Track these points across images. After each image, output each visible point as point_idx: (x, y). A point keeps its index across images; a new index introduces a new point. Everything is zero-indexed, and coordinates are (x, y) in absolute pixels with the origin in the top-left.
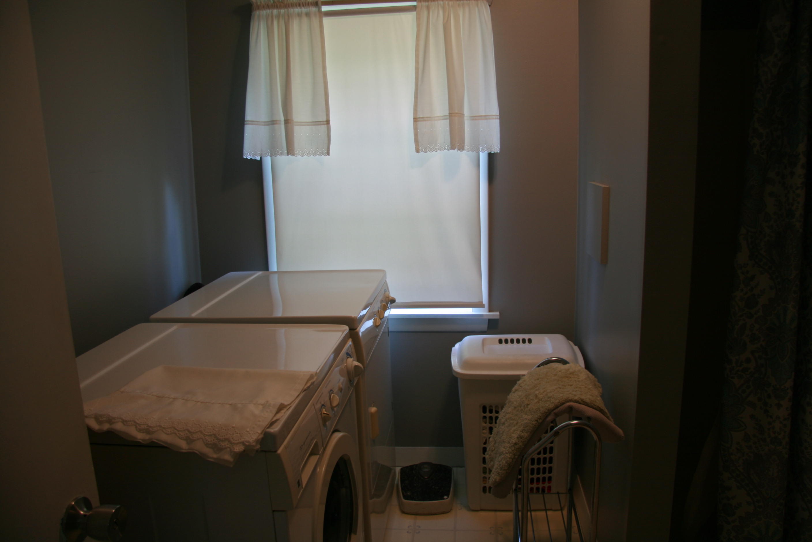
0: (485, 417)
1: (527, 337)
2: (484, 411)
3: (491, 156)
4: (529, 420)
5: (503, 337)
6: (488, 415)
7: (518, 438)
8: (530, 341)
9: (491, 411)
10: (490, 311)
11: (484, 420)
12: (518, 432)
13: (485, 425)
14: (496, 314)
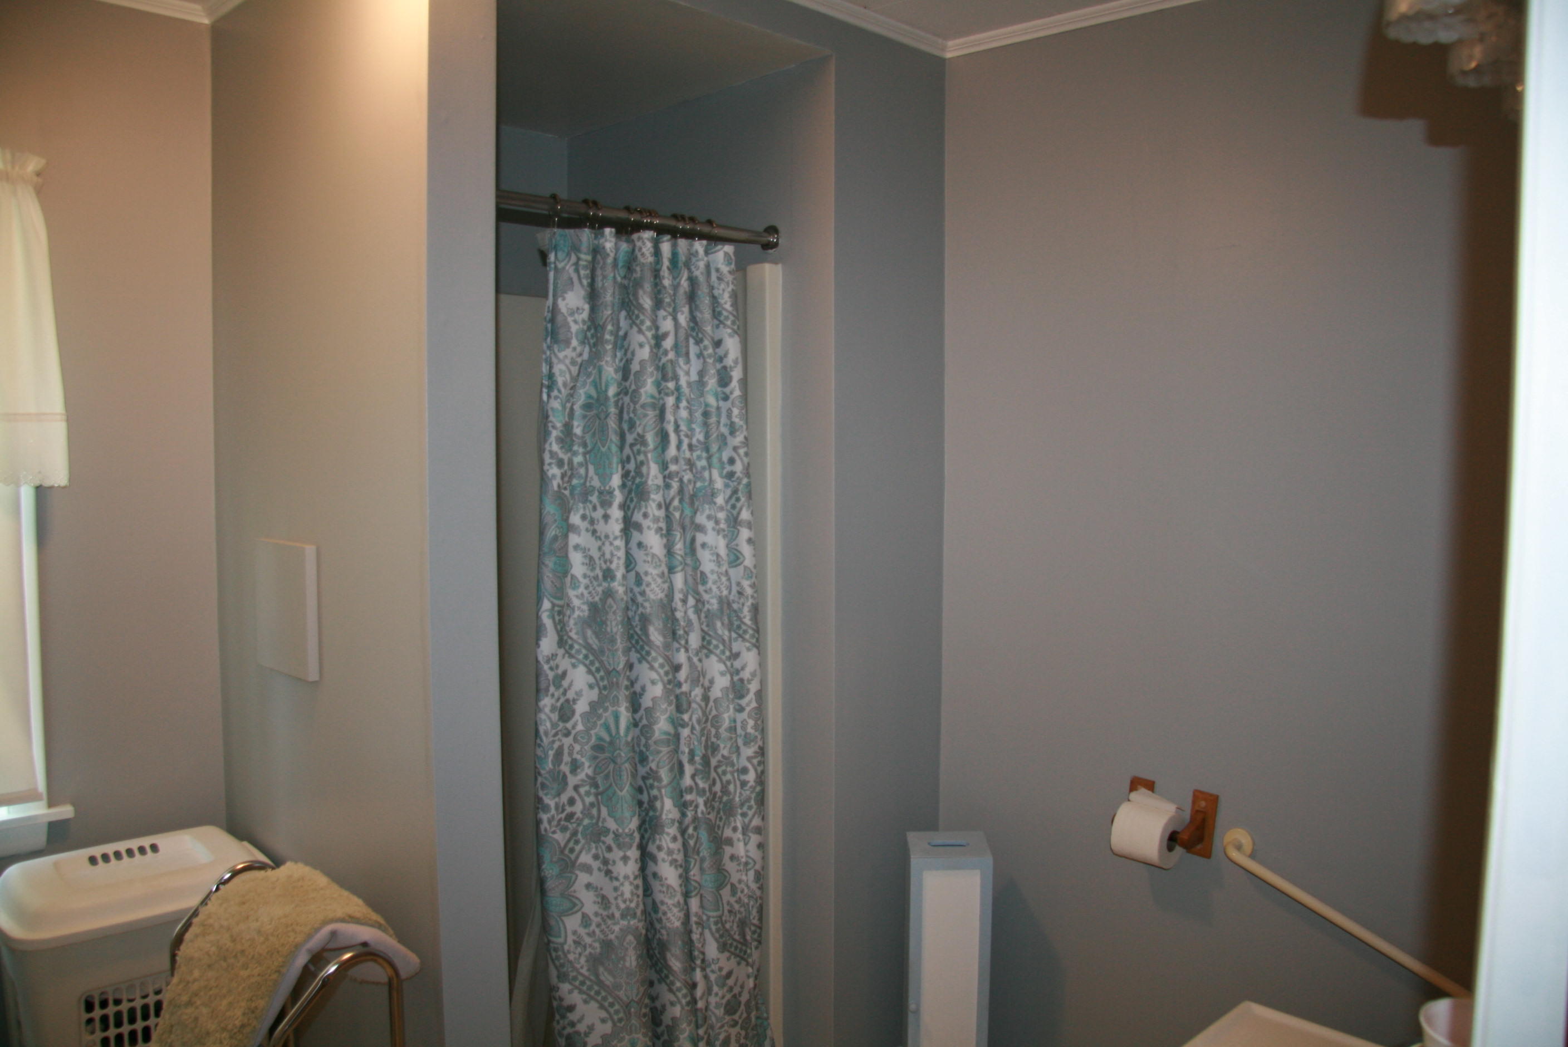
0: (90, 1021)
1: (146, 842)
2: (89, 1007)
3: (41, 493)
4: (259, 975)
5: (97, 851)
6: (97, 1013)
7: (244, 1014)
8: (154, 848)
9: (104, 1004)
10: (51, 804)
11: (90, 1027)
12: (243, 1004)
13: (91, 1037)
14: (65, 811)
